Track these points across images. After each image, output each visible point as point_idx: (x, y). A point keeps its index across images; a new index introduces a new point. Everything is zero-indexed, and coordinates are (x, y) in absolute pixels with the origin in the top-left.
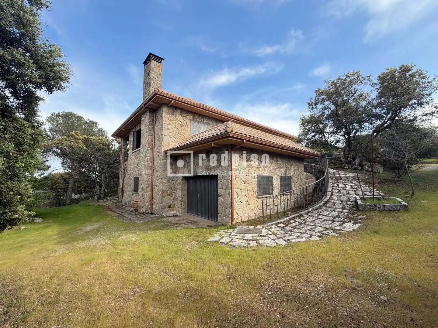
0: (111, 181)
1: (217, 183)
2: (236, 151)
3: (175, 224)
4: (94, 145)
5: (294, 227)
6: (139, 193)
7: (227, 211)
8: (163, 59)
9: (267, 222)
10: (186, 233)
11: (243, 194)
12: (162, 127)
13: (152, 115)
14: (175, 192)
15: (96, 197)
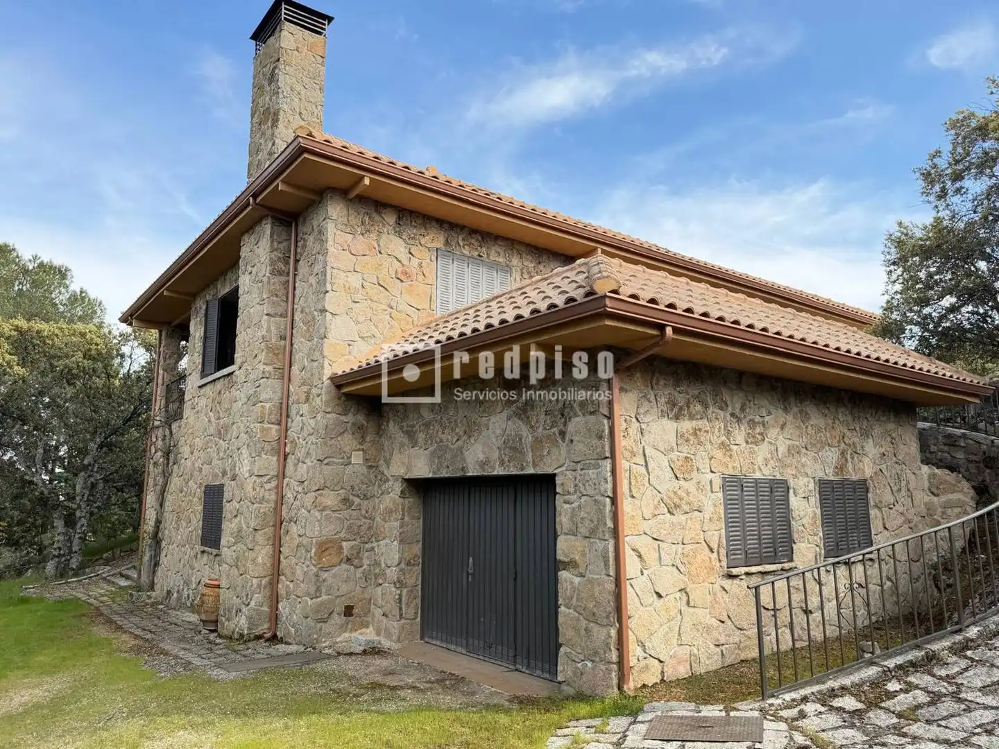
0: (114, 499)
1: (552, 512)
2: (631, 376)
3: (373, 688)
4: (53, 357)
5: (909, 714)
6: (224, 551)
7: (599, 634)
8: (330, 19)
9: (782, 684)
10: (425, 732)
11: (667, 559)
12: (322, 282)
13: (284, 237)
14: (373, 549)
15: (50, 566)
